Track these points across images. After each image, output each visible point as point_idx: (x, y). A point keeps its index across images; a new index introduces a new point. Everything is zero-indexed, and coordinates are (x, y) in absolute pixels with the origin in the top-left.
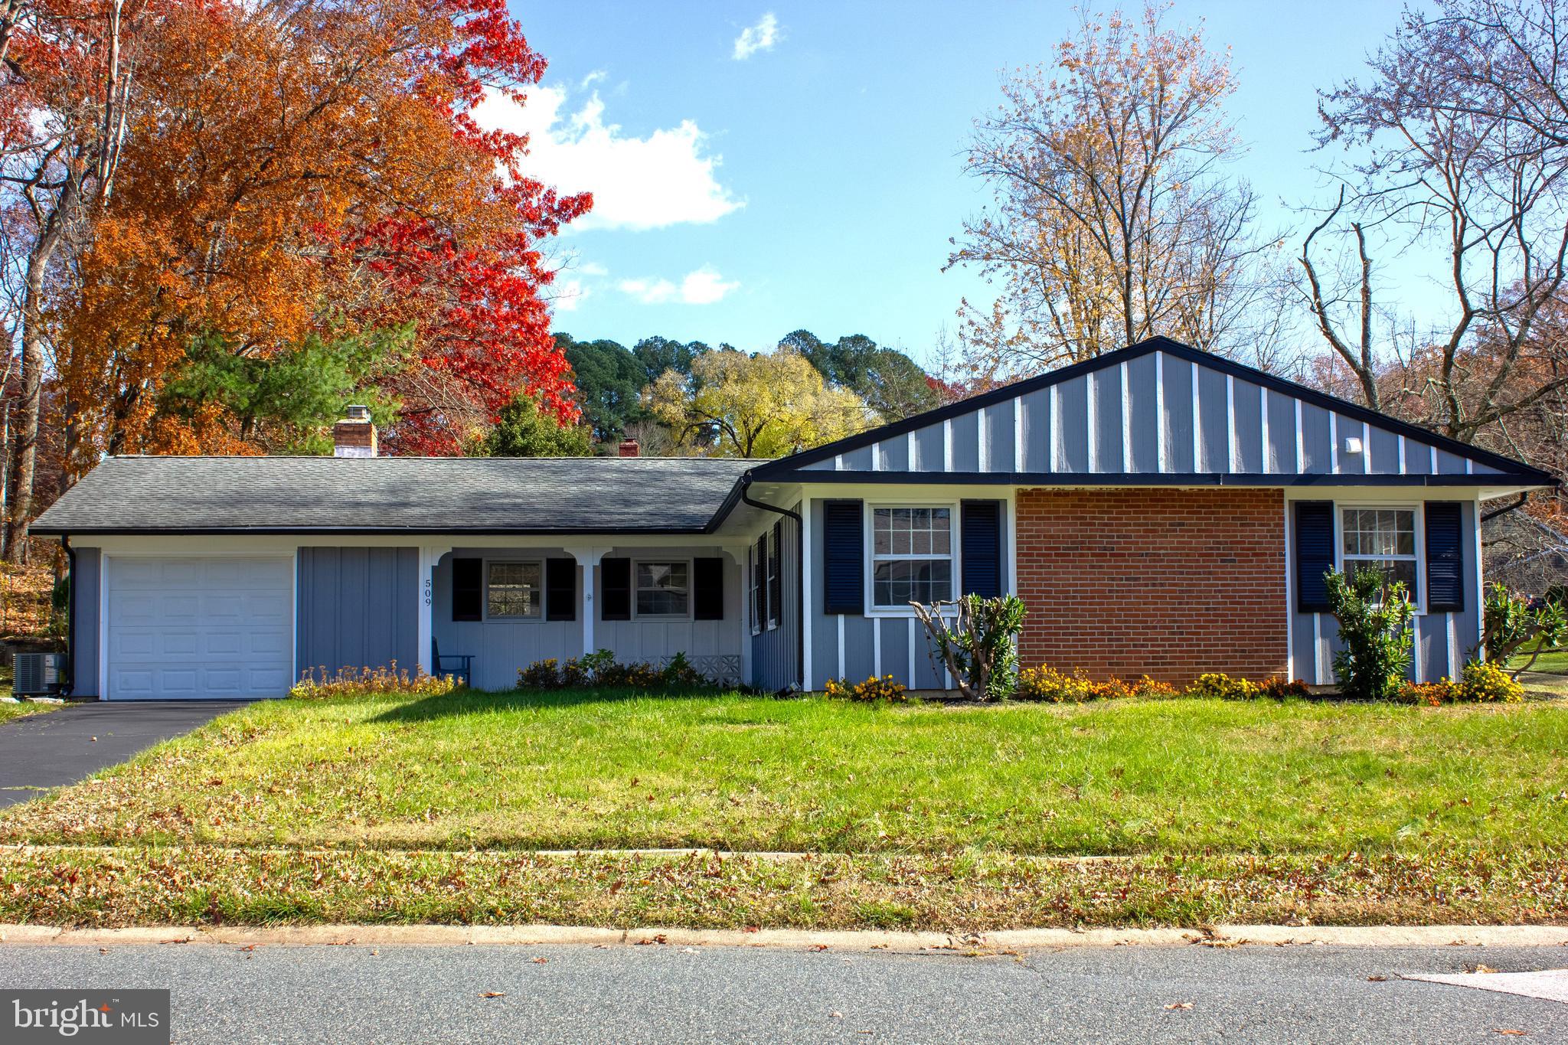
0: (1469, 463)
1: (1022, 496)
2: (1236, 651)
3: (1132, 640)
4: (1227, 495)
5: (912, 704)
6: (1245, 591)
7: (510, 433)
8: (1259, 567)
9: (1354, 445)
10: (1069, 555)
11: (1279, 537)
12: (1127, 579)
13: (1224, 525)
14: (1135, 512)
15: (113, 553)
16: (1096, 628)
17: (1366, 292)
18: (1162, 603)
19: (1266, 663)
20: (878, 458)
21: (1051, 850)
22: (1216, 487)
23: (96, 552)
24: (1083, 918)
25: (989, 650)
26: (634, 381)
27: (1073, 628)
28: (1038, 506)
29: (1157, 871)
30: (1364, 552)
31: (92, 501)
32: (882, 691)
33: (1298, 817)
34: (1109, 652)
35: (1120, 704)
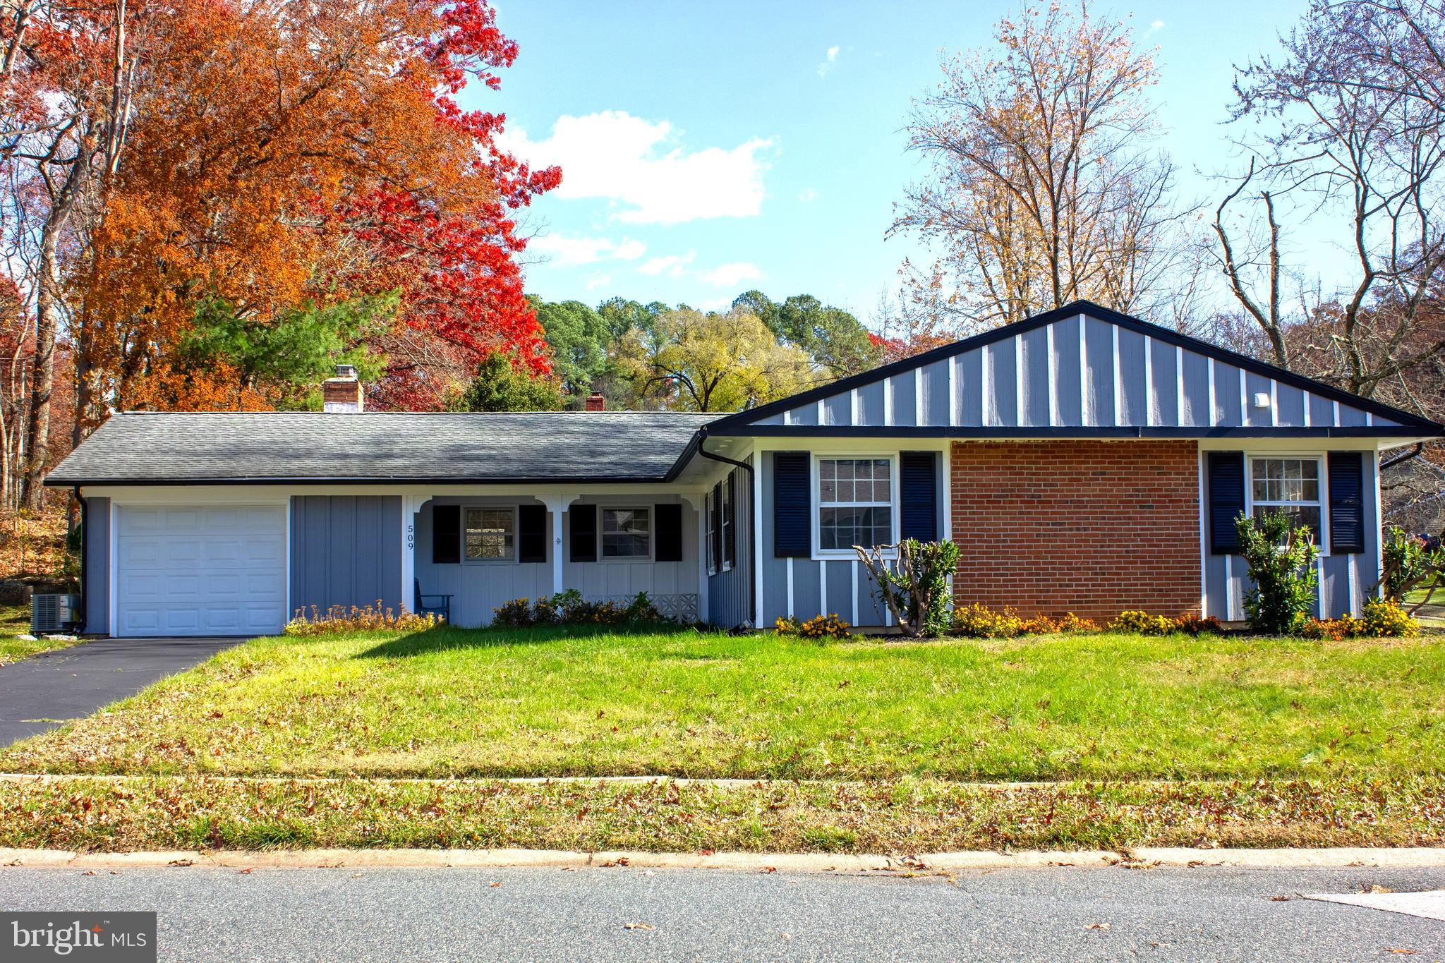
0: (1369, 416)
1: (956, 448)
2: (1154, 590)
3: (1058, 580)
4: (1145, 446)
5: (856, 640)
6: (1161, 535)
7: (487, 388)
8: (1175, 512)
9: (1262, 400)
10: (1000, 502)
11: (1193, 485)
12: (1053, 524)
13: (1142, 474)
14: (1060, 463)
15: (122, 502)
16: (1024, 569)
17: (1275, 255)
18: (1085, 546)
19: (1182, 601)
20: (823, 414)
21: (982, 776)
22: (1135, 439)
23: (106, 501)
24: (1011, 842)
25: (926, 590)
26: (599, 338)
27: (1003, 569)
28: (971, 457)
29: (1079, 797)
30: (1272, 498)
31: (102, 455)
32: (828, 629)
33: (1209, 745)
34: (1037, 591)
35: (1046, 640)
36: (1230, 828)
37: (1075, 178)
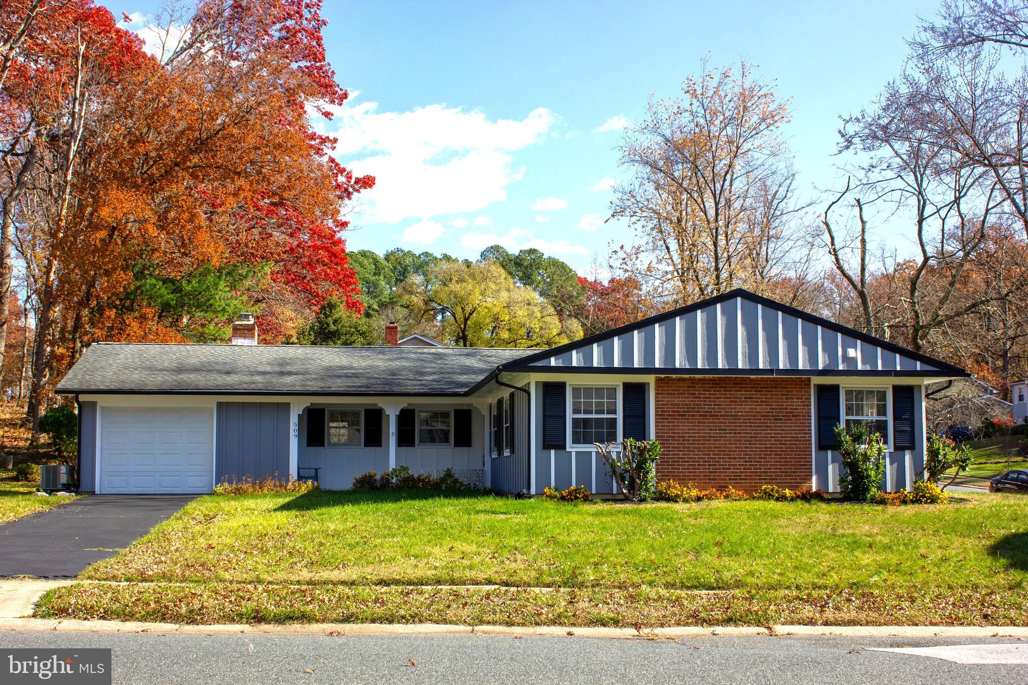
0: (918, 363)
1: (658, 381)
2: (782, 472)
3: (722, 465)
4: (777, 381)
5: (595, 503)
6: (787, 437)
7: (326, 323)
8: (796, 423)
9: (851, 353)
10: (685, 415)
11: (807, 406)
12: (719, 430)
13: (776, 398)
14: (724, 391)
15: (104, 405)
16: (701, 458)
17: (863, 242)
18: (739, 444)
19: (800, 479)
20: (576, 358)
21: (683, 586)
22: (771, 377)
23: (94, 404)
24: (706, 622)
25: (640, 472)
26: (385, 277)
27: (688, 458)
28: (668, 387)
29: (743, 598)
30: (857, 414)
31: (90, 373)
32: (578, 495)
33: (816, 570)
34: (709, 472)
35: (715, 503)
36: (827, 615)
37: (731, 185)
